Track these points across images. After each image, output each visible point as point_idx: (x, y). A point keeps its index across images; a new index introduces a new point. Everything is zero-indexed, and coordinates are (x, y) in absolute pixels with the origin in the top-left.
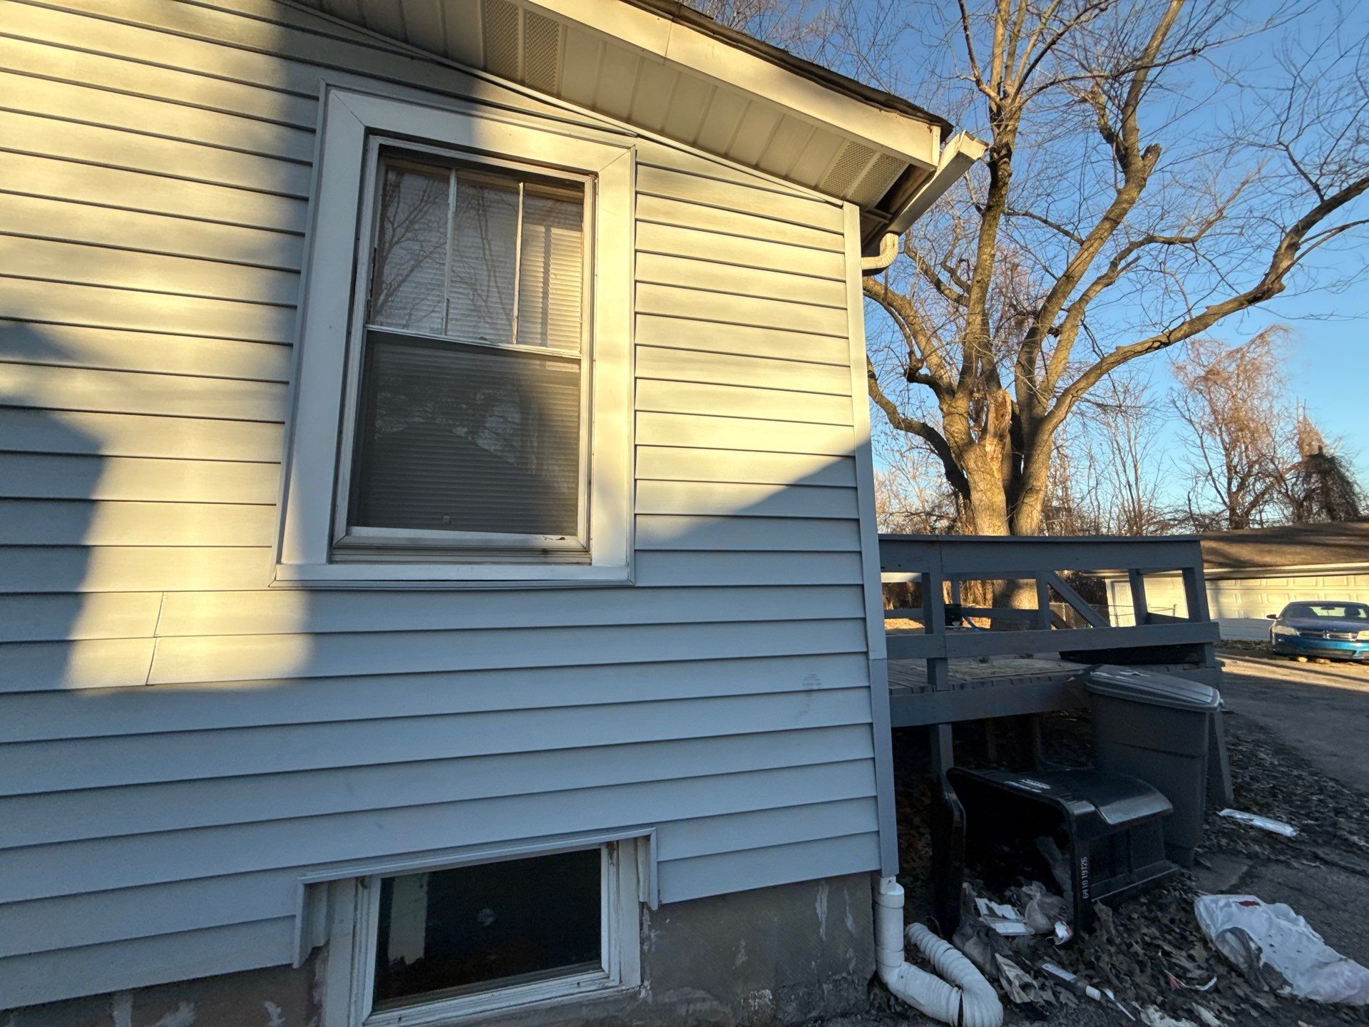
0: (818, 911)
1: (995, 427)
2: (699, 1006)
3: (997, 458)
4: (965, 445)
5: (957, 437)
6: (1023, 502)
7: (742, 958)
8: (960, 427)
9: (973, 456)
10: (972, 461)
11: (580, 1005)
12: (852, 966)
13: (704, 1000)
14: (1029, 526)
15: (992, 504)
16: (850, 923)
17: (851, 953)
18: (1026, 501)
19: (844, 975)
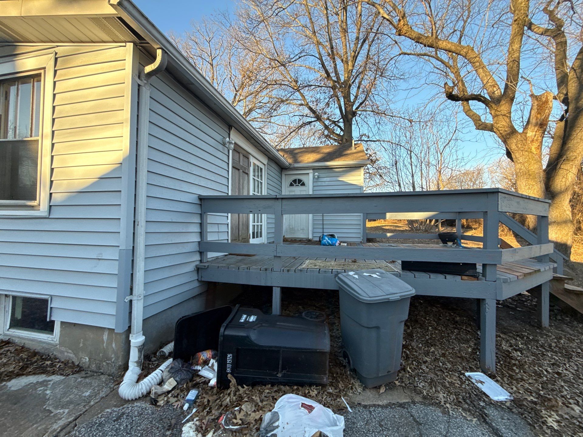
0: (104, 338)
1: (537, 118)
2: (70, 355)
3: (537, 140)
4: (509, 134)
5: (501, 130)
6: (560, 168)
7: (81, 345)
8: (504, 123)
9: (515, 141)
10: (514, 144)
11: (44, 343)
12: (113, 360)
13: (71, 353)
14: (563, 184)
15: (529, 171)
16: (114, 345)
17: (113, 356)
18: (562, 167)
19: (110, 362)
